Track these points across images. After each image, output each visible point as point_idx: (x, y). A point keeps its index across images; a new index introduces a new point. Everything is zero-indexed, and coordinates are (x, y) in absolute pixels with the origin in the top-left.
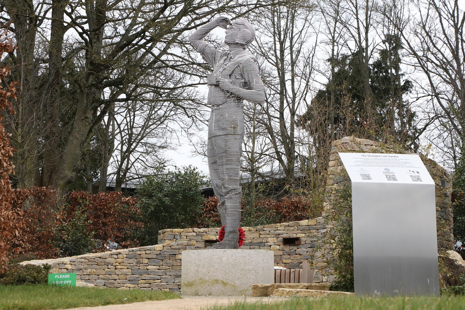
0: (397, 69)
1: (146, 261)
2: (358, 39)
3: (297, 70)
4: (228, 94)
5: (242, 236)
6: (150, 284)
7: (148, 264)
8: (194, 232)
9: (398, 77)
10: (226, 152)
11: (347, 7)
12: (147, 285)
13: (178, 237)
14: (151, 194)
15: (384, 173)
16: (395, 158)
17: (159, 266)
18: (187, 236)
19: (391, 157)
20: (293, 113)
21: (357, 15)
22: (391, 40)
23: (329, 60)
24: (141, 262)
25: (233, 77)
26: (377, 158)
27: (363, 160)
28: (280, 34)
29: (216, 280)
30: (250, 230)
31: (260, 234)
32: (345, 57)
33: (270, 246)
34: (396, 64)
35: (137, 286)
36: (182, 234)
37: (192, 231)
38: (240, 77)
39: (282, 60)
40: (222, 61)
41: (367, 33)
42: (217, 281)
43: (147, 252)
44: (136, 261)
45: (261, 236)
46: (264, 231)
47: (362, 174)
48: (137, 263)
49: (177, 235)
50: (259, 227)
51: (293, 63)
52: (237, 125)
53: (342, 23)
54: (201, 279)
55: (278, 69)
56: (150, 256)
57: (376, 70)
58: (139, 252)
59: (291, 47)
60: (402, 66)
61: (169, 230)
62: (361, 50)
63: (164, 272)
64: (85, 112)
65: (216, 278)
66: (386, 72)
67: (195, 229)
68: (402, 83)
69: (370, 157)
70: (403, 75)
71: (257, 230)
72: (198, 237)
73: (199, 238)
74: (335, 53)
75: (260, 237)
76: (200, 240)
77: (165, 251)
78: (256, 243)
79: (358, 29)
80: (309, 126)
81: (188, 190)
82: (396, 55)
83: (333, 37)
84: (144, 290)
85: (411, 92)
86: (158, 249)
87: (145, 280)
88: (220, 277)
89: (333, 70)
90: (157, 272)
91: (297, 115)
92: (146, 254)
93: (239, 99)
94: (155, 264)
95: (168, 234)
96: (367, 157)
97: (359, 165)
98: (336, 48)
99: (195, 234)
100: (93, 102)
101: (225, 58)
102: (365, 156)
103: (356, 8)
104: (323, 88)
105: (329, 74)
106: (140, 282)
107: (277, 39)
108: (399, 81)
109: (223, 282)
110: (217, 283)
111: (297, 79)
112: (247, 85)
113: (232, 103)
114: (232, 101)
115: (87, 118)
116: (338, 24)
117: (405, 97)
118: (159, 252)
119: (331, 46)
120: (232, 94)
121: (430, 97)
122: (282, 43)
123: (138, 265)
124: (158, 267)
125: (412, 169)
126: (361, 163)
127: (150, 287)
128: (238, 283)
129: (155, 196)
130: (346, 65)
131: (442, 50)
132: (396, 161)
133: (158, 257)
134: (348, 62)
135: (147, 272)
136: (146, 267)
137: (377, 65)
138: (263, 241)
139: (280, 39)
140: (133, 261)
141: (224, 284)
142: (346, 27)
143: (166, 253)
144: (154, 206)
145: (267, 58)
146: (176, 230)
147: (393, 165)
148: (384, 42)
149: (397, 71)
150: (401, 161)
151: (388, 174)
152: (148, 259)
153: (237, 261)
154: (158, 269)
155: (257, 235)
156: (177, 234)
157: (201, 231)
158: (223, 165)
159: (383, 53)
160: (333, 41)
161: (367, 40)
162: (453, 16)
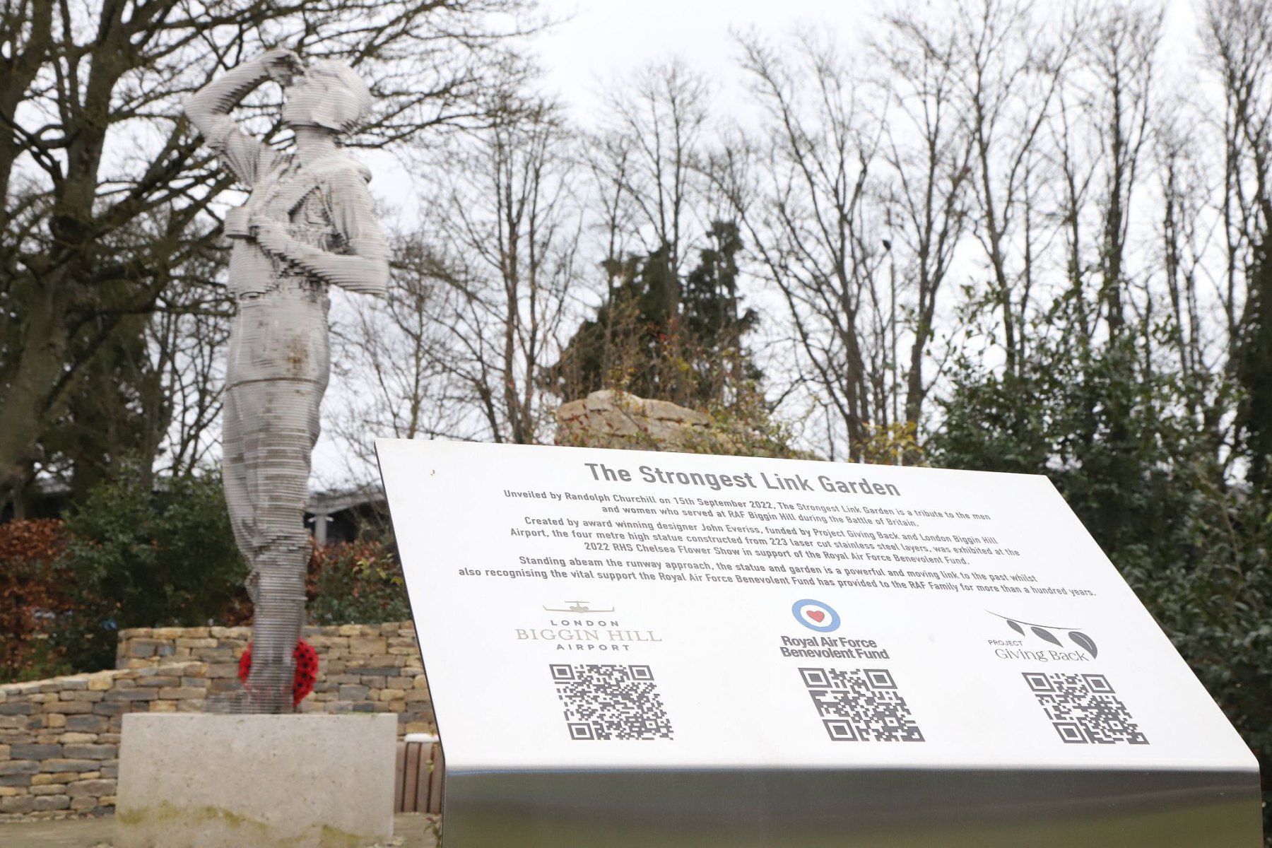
0: (732, 287)
1: (59, 720)
2: (659, 225)
3: (541, 279)
4: (283, 266)
5: (309, 669)
6: (66, 783)
7: (64, 730)
8: (211, 636)
9: (732, 303)
10: (267, 428)
11: (642, 161)
12: (56, 787)
13: (167, 651)
14: (103, 535)
15: (790, 647)
16: (875, 501)
17: (98, 734)
18: (191, 649)
19: (843, 488)
20: (531, 360)
21: (658, 177)
22: (722, 232)
23: (604, 264)
24: (44, 722)
25: (300, 217)
26: (726, 493)
27: (593, 511)
28: (510, 207)
29: (209, 809)
30: (363, 635)
31: (389, 646)
32: (635, 259)
33: (414, 677)
34: (729, 279)
35: (24, 791)
36: (179, 642)
37: (206, 634)
38: (321, 221)
39: (514, 258)
40: (275, 175)
41: (676, 213)
42: (211, 811)
43: (64, 695)
44: (27, 720)
45: (391, 650)
46: (399, 636)
47: (578, 659)
48: (31, 726)
49: (163, 645)
50: (387, 626)
51: (534, 265)
52: (305, 352)
53: (631, 190)
54: (165, 803)
55: (506, 277)
56: (72, 707)
57: (692, 286)
58: (39, 697)
59: (532, 233)
60: (741, 281)
61: (142, 631)
62: (667, 247)
63: (111, 749)
64: (48, 332)
65: (208, 803)
66: (713, 292)
67: (216, 630)
68: (741, 314)
69: (658, 489)
70: (741, 298)
71: (381, 635)
72: (221, 651)
73: (226, 655)
74: (617, 248)
75: (387, 653)
76: (228, 659)
77: (119, 693)
78: (378, 669)
79: (661, 204)
80: (563, 387)
81: (206, 528)
82: (731, 262)
83: (613, 219)
84: (45, 801)
85: (756, 331)
86: (99, 686)
87: (52, 773)
88: (221, 800)
89: (611, 283)
90: (90, 751)
91: (540, 366)
92: (60, 700)
93: (316, 281)
94: (85, 728)
95: (140, 643)
96: (638, 486)
97: (551, 568)
98: (617, 240)
99: (214, 643)
100: (69, 312)
101: (284, 166)
102: (624, 475)
103: (658, 164)
104: (593, 317)
105: (605, 289)
106: (34, 779)
107: (504, 216)
108: (735, 309)
109: (229, 815)
110: (209, 818)
111: (541, 294)
112: (338, 243)
113: (293, 290)
114: (295, 285)
115: (52, 345)
116: (624, 193)
117: (745, 340)
118: (101, 695)
119: (609, 236)
120: (293, 264)
121: (790, 343)
122: (513, 226)
123: (33, 733)
124: (94, 737)
125: (1032, 610)
126: (572, 548)
127: (64, 794)
128: (274, 817)
129: (110, 540)
130: (635, 274)
131: (814, 255)
132: (886, 529)
133: (97, 709)
134: (641, 267)
135: (61, 750)
136: (57, 738)
137: (696, 277)
138: (397, 663)
139: (509, 215)
140: (18, 722)
141: (233, 819)
142: (637, 198)
143: (120, 698)
144: (106, 566)
145: (483, 252)
146: (164, 631)
147: (866, 564)
148: (709, 235)
149: (731, 291)
150: (926, 526)
151: (827, 664)
152: (66, 714)
153: (276, 752)
154: (95, 743)
155: (379, 647)
156: (165, 641)
157: (233, 635)
158: (256, 466)
159: (707, 255)
160: (613, 227)
161: (676, 226)
162: (836, 191)
